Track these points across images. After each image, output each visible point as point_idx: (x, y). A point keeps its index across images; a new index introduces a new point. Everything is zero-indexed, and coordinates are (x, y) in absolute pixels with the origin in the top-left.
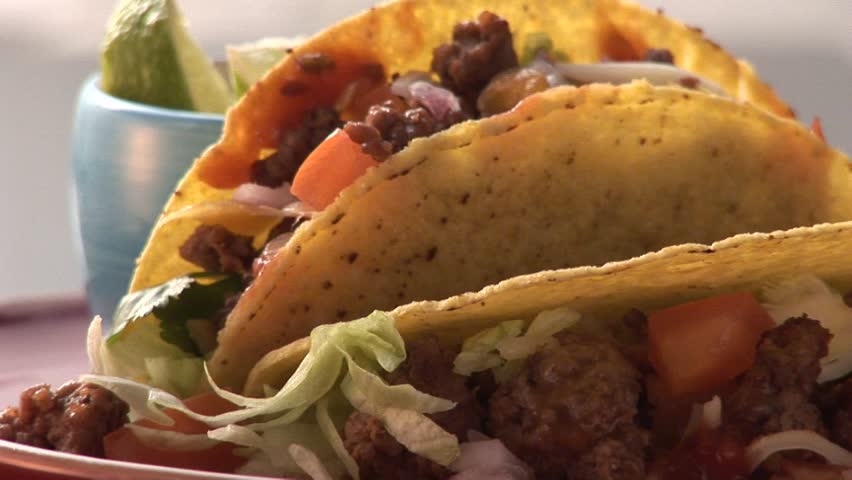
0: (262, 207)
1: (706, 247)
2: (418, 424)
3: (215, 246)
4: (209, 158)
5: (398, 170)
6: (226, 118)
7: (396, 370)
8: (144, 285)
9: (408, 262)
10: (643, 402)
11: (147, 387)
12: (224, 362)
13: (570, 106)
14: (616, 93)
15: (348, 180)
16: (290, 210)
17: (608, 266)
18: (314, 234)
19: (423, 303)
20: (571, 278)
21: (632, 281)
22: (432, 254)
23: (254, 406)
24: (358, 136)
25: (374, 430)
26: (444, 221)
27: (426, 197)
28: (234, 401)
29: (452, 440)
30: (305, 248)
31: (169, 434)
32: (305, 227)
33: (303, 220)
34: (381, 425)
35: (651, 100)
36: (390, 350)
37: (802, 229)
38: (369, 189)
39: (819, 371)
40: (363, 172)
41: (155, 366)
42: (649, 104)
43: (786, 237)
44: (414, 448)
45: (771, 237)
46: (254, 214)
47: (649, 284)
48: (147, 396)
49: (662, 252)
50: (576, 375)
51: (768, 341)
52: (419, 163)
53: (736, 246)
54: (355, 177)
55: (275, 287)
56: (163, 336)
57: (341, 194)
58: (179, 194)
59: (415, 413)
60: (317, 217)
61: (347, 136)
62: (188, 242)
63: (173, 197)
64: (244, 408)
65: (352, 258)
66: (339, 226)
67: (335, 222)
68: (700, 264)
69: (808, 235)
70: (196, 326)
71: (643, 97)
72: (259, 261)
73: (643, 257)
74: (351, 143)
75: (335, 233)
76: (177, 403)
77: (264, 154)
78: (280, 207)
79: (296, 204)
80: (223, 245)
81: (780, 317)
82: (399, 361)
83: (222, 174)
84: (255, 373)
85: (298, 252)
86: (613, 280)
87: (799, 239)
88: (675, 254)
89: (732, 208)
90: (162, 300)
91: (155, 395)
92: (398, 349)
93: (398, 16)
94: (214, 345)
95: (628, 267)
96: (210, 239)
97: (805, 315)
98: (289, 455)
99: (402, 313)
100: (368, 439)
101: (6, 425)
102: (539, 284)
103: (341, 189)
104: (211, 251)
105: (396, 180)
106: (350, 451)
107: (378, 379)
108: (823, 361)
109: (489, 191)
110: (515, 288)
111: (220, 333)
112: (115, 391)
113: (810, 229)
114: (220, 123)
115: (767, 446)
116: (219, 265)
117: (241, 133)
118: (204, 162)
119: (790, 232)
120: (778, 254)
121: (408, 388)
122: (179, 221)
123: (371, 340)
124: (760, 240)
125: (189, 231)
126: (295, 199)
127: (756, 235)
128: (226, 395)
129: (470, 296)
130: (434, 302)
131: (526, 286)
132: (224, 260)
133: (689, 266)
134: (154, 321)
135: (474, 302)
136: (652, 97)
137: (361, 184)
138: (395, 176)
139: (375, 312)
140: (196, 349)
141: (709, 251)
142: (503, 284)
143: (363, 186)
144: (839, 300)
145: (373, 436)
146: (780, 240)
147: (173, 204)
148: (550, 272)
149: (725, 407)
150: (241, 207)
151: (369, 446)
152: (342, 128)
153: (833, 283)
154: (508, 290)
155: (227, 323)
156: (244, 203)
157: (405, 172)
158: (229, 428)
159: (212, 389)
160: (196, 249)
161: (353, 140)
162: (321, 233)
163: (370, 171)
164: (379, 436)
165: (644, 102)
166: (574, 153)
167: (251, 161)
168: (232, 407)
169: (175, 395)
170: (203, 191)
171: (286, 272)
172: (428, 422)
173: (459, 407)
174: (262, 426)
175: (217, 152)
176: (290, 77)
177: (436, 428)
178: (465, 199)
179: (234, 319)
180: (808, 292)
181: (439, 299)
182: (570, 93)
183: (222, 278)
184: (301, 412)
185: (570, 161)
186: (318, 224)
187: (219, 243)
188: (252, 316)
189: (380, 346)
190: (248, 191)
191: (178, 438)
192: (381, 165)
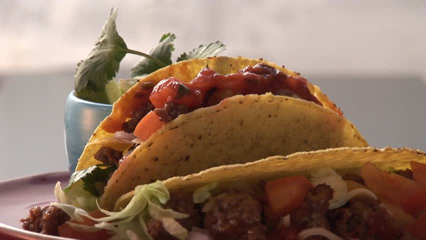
0: (124, 140)
1: (284, 157)
2: (173, 224)
3: (107, 155)
4: (106, 121)
5: (174, 126)
6: (113, 106)
7: (166, 203)
8: (80, 169)
9: (179, 161)
10: (263, 214)
11: (75, 207)
12: (106, 199)
13: (241, 103)
14: (259, 98)
15: (155, 130)
16: (134, 141)
17: (247, 164)
18: (141, 151)
19: (178, 177)
20: (232, 169)
21: (258, 169)
22: (187, 158)
23: (114, 215)
24: (159, 114)
25: (157, 225)
26: (192, 146)
27: (185, 137)
28: (106, 213)
29: (185, 230)
30: (138, 155)
31: (82, 226)
32: (138, 148)
33: (138, 145)
34: (161, 224)
35: (273, 101)
36: (163, 195)
37: (322, 151)
38: (162, 134)
39: (329, 204)
40: (160, 127)
41: (80, 200)
42: (272, 102)
43: (315, 154)
44: (172, 233)
45: (309, 154)
46: (121, 143)
47: (265, 171)
48: (75, 211)
49: (267, 159)
50: (237, 205)
51: (310, 193)
52: (182, 124)
53: (296, 157)
54: (158, 129)
55: (126, 171)
56: (84, 188)
57: (152, 135)
58: (94, 135)
59: (173, 219)
60: (143, 144)
61: (155, 113)
62: (97, 153)
63: (92, 136)
64: (109, 216)
65: (156, 159)
66: (151, 147)
67: (150, 145)
68: (283, 164)
69: (324, 153)
70: (98, 184)
71: (270, 100)
72: (121, 160)
73: (260, 161)
74: (157, 116)
75: (149, 150)
76: (86, 214)
77: (127, 120)
78: (130, 140)
79: (136, 139)
80: (110, 154)
81: (315, 183)
82: (167, 199)
83: (111, 127)
84: (117, 203)
85: (135, 157)
86: (250, 169)
87: (321, 154)
88: (273, 160)
89: (306, 142)
90: (84, 175)
91: (77, 210)
92: (167, 195)
93: (181, 68)
94: (103, 192)
95: (254, 165)
96: (105, 152)
97: (325, 183)
98: (126, 235)
99: (170, 181)
100: (156, 229)
101: (27, 222)
102: (221, 170)
103: (152, 133)
104: (106, 156)
105: (172, 130)
106: (149, 233)
107: (159, 207)
108: (330, 201)
109: (210, 135)
110: (212, 172)
111: (105, 187)
112: (63, 209)
113: (325, 151)
114: (111, 107)
115: (306, 233)
116: (108, 162)
117: (119, 112)
118: (104, 123)
119: (317, 152)
120: (314, 161)
121: (170, 210)
122: (95, 145)
123: (156, 192)
124: (305, 155)
125: (98, 148)
126: (135, 137)
127: (304, 153)
128: (103, 211)
129: (195, 175)
130: (182, 177)
131: (215, 172)
132: (110, 160)
133: (279, 164)
134: (82, 183)
135: (196, 177)
136: (273, 99)
137: (159, 132)
138: (172, 129)
139: (158, 181)
140: (97, 193)
141: (285, 159)
142: (207, 170)
143: (160, 132)
144: (340, 178)
145: (157, 228)
146: (313, 155)
147: (92, 139)
148: (225, 166)
149: (291, 219)
150: (116, 140)
151: (156, 231)
152: (153, 110)
153: (338, 171)
154: (209, 173)
155: (108, 184)
156: (117, 138)
157: (176, 127)
158: (103, 223)
159: (98, 209)
160: (100, 155)
161: (157, 115)
162: (144, 150)
163: (163, 126)
164: (160, 228)
165: (270, 101)
166: (242, 121)
167: (123, 122)
168: (105, 216)
169: (85, 210)
170: (104, 134)
171: (130, 165)
172: (177, 223)
173: (190, 217)
174: (118, 223)
175: (109, 119)
176: (138, 91)
177: (180, 226)
178: (200, 138)
179: (111, 182)
180: (329, 175)
181: (184, 176)
182: (241, 98)
183: (110, 167)
184: (132, 218)
185: (242, 123)
186: (142, 147)
187: (108, 153)
188: (117, 181)
189: (160, 194)
190: (119, 134)
191: (85, 227)
192: (167, 124)
